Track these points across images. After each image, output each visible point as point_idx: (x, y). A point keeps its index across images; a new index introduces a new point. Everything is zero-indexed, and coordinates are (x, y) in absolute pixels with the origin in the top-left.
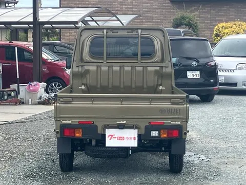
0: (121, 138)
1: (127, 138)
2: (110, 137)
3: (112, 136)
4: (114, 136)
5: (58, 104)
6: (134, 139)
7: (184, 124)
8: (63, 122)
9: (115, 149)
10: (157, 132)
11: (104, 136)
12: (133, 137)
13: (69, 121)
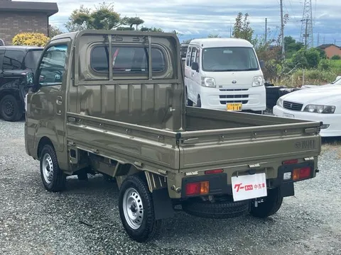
0: (249, 188)
1: (256, 186)
2: (237, 187)
3: (239, 185)
4: (241, 186)
5: (181, 149)
6: (263, 185)
7: (315, 160)
8: (188, 174)
9: (241, 203)
10: (290, 174)
12: (261, 183)
13: (194, 171)
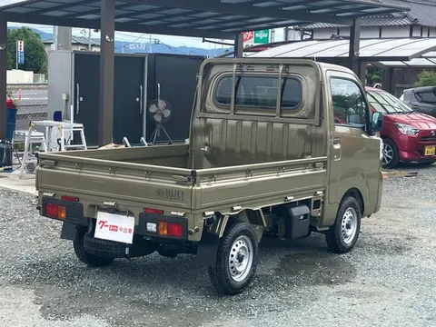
0: (114, 228)
1: (121, 229)
2: (101, 224)
3: (104, 222)
4: (106, 223)
5: (40, 168)
6: (130, 230)
7: (190, 218)
10: (155, 225)
11: (95, 221)
12: (128, 228)
13: (51, 193)
